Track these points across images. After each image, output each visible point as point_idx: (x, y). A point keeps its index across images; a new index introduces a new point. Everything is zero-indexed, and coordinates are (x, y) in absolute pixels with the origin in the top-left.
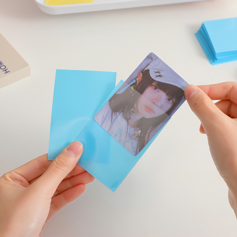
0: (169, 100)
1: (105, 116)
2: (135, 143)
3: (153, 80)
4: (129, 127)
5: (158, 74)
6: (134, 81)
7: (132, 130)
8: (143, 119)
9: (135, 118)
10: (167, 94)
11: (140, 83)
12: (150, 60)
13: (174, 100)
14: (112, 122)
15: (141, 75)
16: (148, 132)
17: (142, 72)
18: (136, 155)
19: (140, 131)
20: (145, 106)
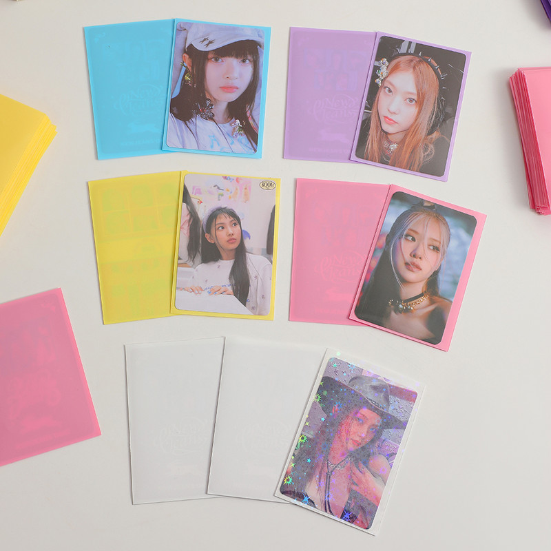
0: (244, 61)
1: (179, 134)
2: (244, 139)
3: (207, 53)
4: (220, 125)
5: (206, 42)
6: (184, 69)
7: (227, 127)
9: (220, 109)
10: (237, 57)
11: (192, 68)
12: (183, 34)
13: (249, 57)
14: (195, 135)
15: (187, 56)
16: (248, 115)
17: (185, 52)
18: (255, 150)
19: (238, 121)
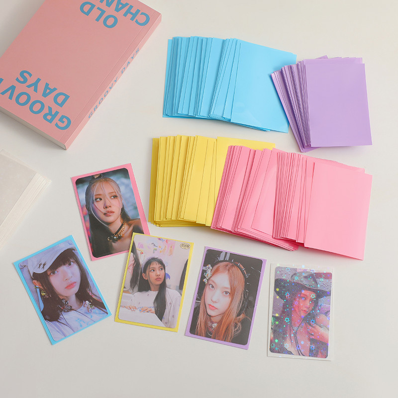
0: (70, 264)
1: (58, 330)
2: (96, 310)
3: (46, 272)
4: (79, 310)
5: (42, 266)
6: (38, 290)
7: (83, 309)
8: (77, 295)
10: (64, 264)
11: (42, 286)
12: (25, 269)
13: (72, 260)
14: (67, 325)
15: (35, 281)
16: (90, 294)
17: (33, 279)
18: (107, 313)
19: (87, 302)
20: (66, 288)
